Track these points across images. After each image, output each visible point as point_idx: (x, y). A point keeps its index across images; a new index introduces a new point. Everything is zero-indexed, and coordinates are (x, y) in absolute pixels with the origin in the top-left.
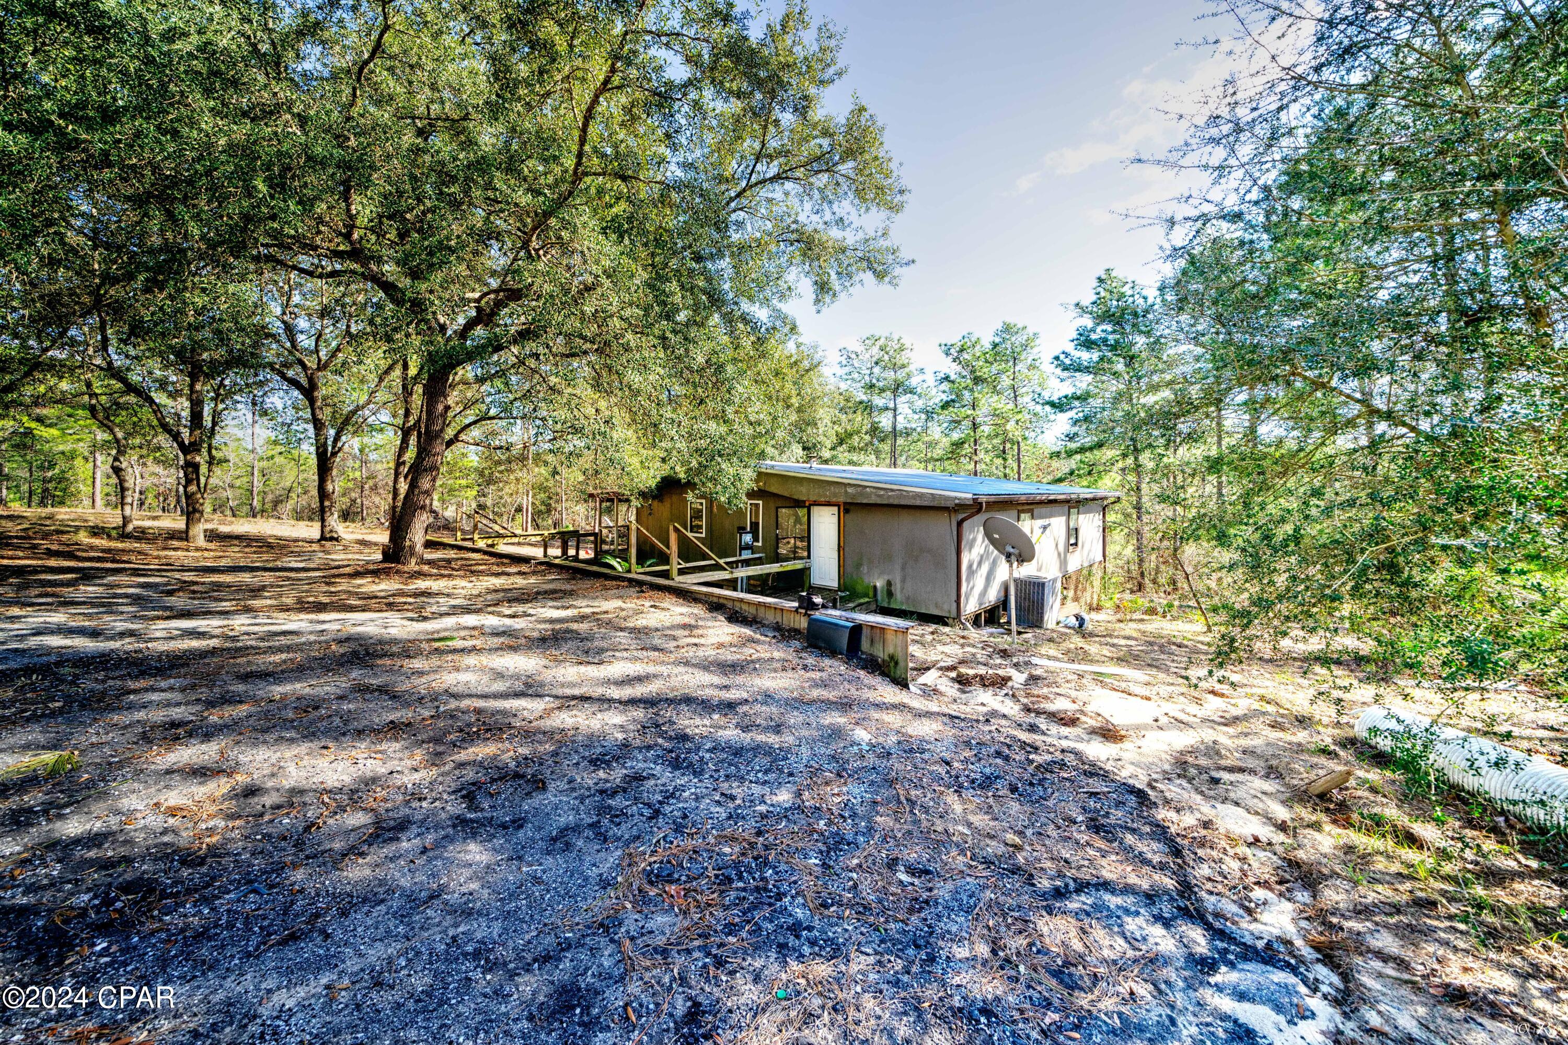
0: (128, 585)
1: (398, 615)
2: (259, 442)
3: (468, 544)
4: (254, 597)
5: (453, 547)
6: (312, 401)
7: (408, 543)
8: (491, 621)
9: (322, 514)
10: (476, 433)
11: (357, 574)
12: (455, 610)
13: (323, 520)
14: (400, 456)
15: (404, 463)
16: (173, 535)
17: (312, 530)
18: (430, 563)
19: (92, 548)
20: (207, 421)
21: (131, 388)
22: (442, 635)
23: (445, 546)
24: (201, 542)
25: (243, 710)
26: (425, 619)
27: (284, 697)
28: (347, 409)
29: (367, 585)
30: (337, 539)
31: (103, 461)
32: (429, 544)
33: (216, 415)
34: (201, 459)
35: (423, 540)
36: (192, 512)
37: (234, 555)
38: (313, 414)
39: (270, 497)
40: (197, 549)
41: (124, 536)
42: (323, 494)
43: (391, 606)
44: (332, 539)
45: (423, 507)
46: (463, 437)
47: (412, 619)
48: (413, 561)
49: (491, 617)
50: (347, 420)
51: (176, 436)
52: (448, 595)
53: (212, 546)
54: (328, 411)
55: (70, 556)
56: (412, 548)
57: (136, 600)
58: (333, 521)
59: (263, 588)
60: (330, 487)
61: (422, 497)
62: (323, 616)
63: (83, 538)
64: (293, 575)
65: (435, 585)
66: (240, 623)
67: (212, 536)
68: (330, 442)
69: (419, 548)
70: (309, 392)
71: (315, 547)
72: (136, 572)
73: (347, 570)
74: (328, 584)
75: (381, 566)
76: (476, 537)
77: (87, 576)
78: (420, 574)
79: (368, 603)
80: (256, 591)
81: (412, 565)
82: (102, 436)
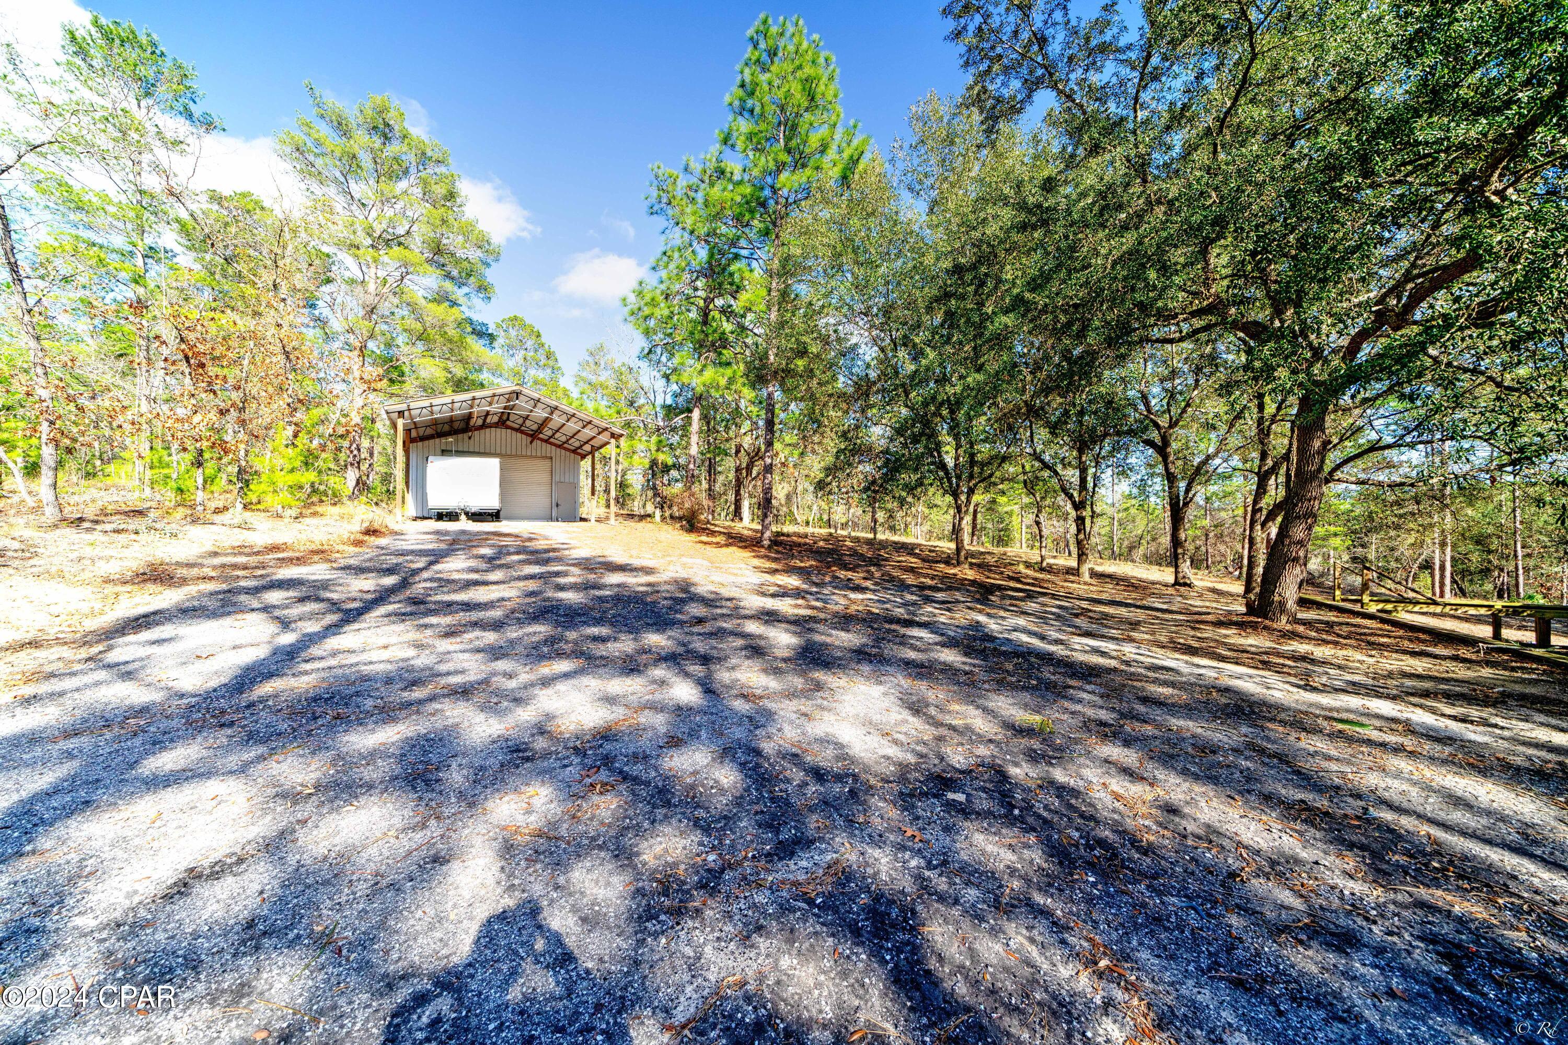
0: (1052, 605)
1: (1277, 677)
2: (1118, 496)
3: (1357, 608)
4: (1133, 630)
5: (1331, 608)
6: (1165, 457)
7: (1277, 598)
8: (1421, 717)
9: (1174, 560)
10: (1354, 470)
11: (1219, 624)
12: (1355, 688)
13: (1177, 567)
14: (1255, 502)
15: (1260, 509)
16: (1069, 571)
17: (1167, 575)
18: (1304, 623)
19: (1027, 576)
20: (1090, 485)
21: (1046, 466)
22: (1344, 716)
23: (1319, 605)
24: (1086, 577)
25: (1149, 730)
26: (1314, 689)
27: (1180, 729)
28: (1197, 461)
29: (1233, 636)
30: (1189, 585)
31: (1030, 518)
32: (1303, 603)
33: (1096, 478)
34: (1087, 513)
35: (1296, 597)
36: (1082, 556)
37: (1109, 591)
38: (1167, 469)
39: (1126, 543)
40: (1085, 583)
41: (1042, 570)
42: (1176, 542)
43: (1266, 665)
44: (1185, 584)
45: (1296, 560)
46: (1338, 475)
47: (1298, 686)
48: (1284, 619)
49: (1419, 711)
50: (1198, 470)
51: (1071, 497)
52: (1340, 667)
53: (1093, 581)
54: (1180, 463)
55: (1018, 580)
56: (1282, 604)
57: (1058, 617)
58: (1186, 567)
59: (1138, 623)
60: (1182, 536)
61: (1294, 548)
62: (1196, 660)
63: (1021, 568)
64: (1159, 614)
65: (1320, 652)
66: (1129, 650)
67: (1094, 574)
68: (1182, 494)
69: (1291, 605)
70: (1162, 449)
71: (1171, 591)
72: (1053, 596)
73: (1210, 618)
74: (1193, 628)
75: (1246, 619)
76: (1366, 599)
77: (1030, 596)
78: (1294, 635)
79: (1239, 655)
80: (1135, 625)
81: (1283, 623)
82: (1026, 500)
